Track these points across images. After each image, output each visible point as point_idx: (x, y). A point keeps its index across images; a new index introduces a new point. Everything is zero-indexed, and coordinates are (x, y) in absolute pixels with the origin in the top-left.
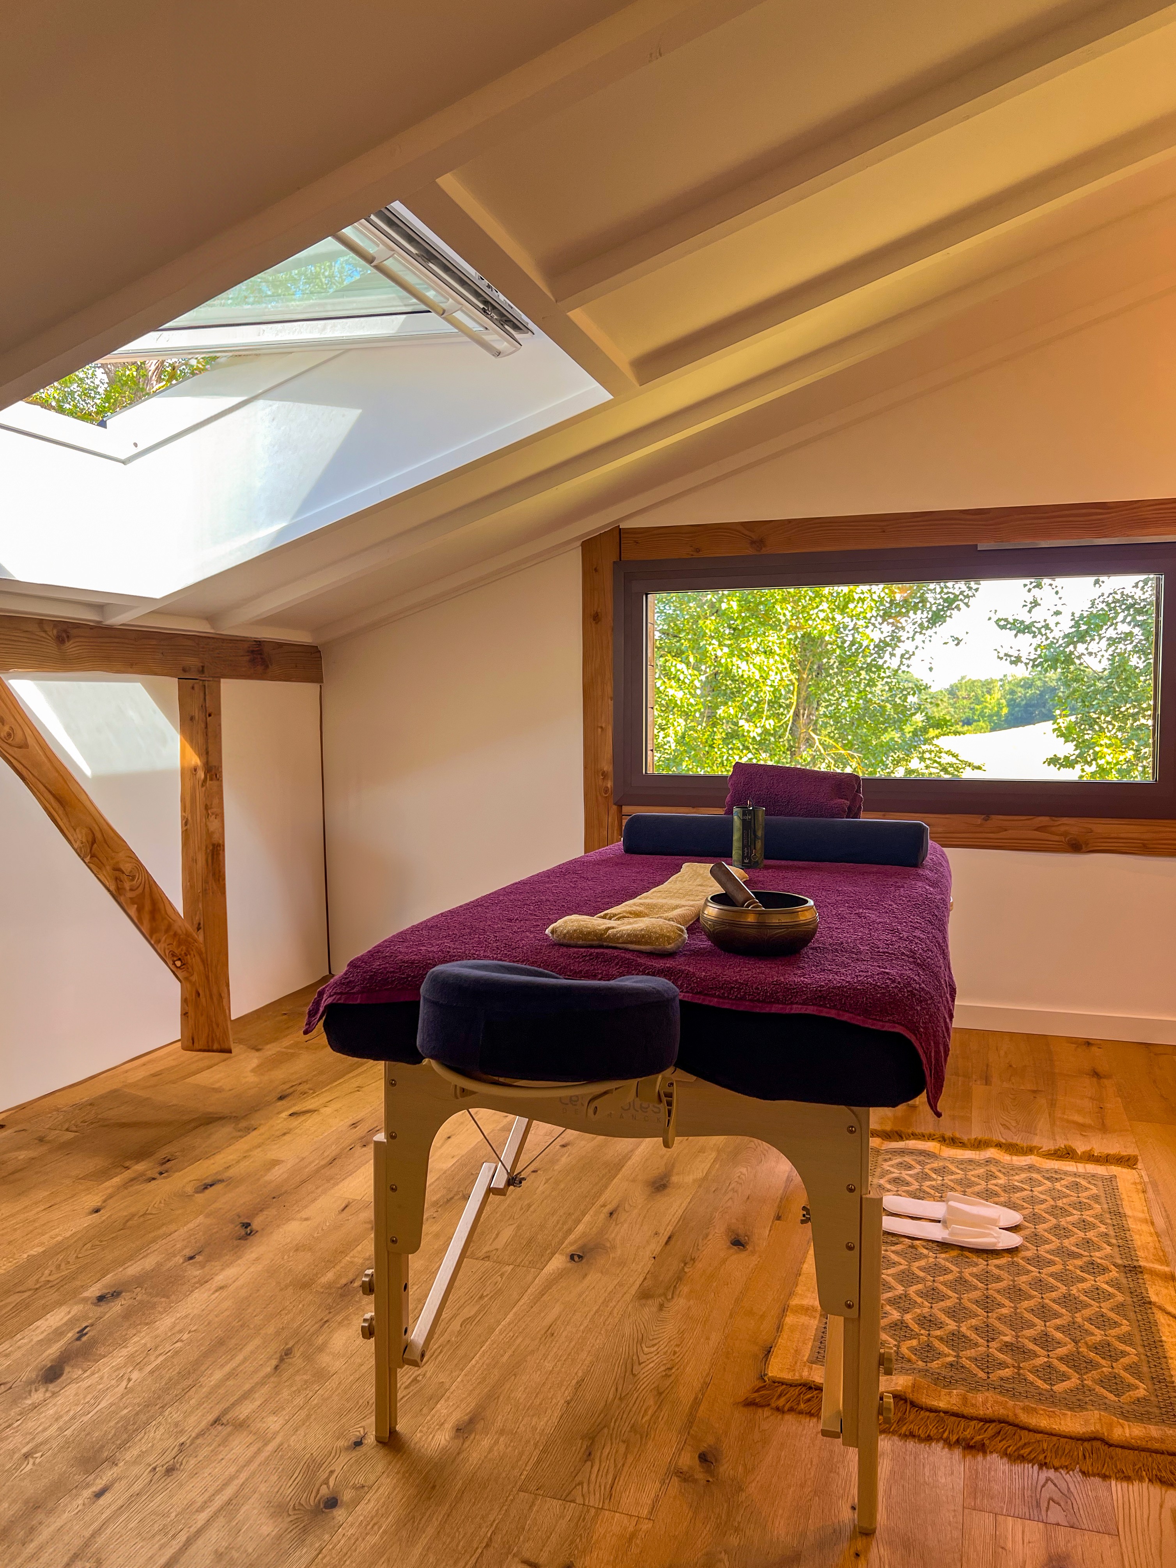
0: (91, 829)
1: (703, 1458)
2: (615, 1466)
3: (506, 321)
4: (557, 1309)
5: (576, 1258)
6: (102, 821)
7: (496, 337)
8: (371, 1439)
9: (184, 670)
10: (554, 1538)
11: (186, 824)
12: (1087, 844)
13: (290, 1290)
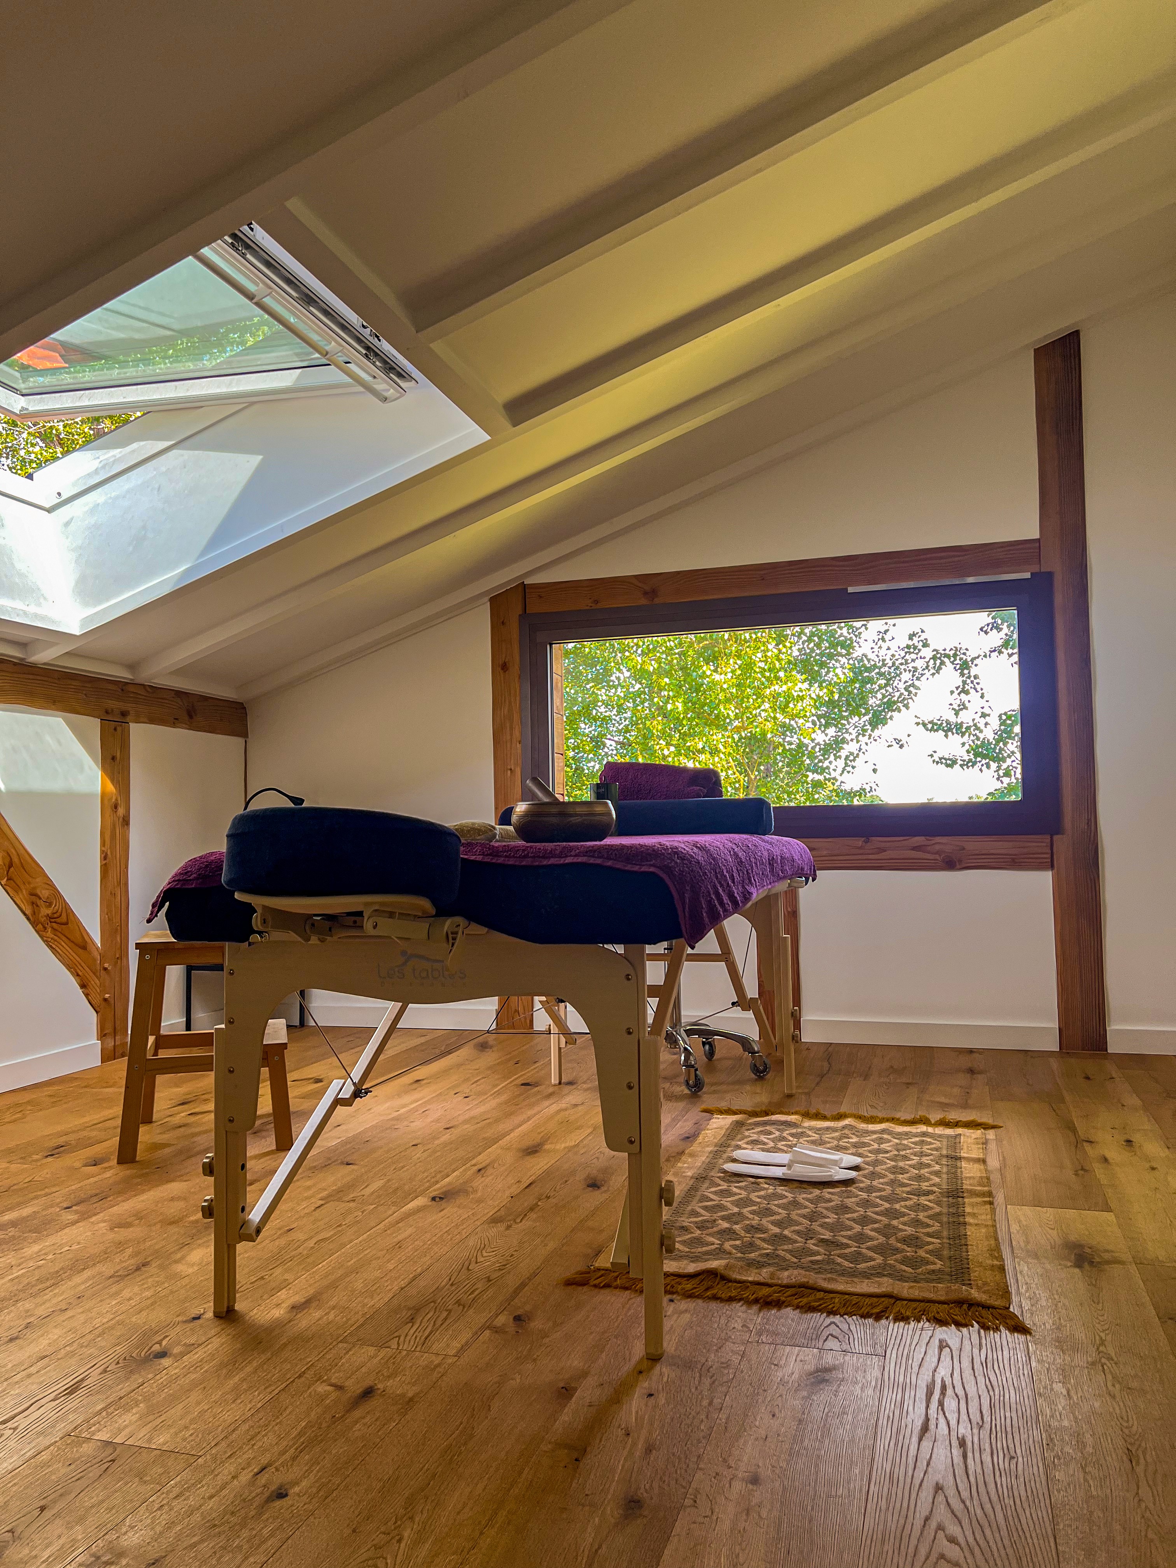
0: (8, 853)
1: (517, 1319)
2: (434, 1325)
3: (390, 368)
4: (409, 1231)
5: (437, 1199)
6: (20, 847)
7: (383, 384)
8: (210, 1314)
9: (107, 712)
10: (364, 1370)
11: (105, 858)
12: (960, 861)
13: (159, 1226)
